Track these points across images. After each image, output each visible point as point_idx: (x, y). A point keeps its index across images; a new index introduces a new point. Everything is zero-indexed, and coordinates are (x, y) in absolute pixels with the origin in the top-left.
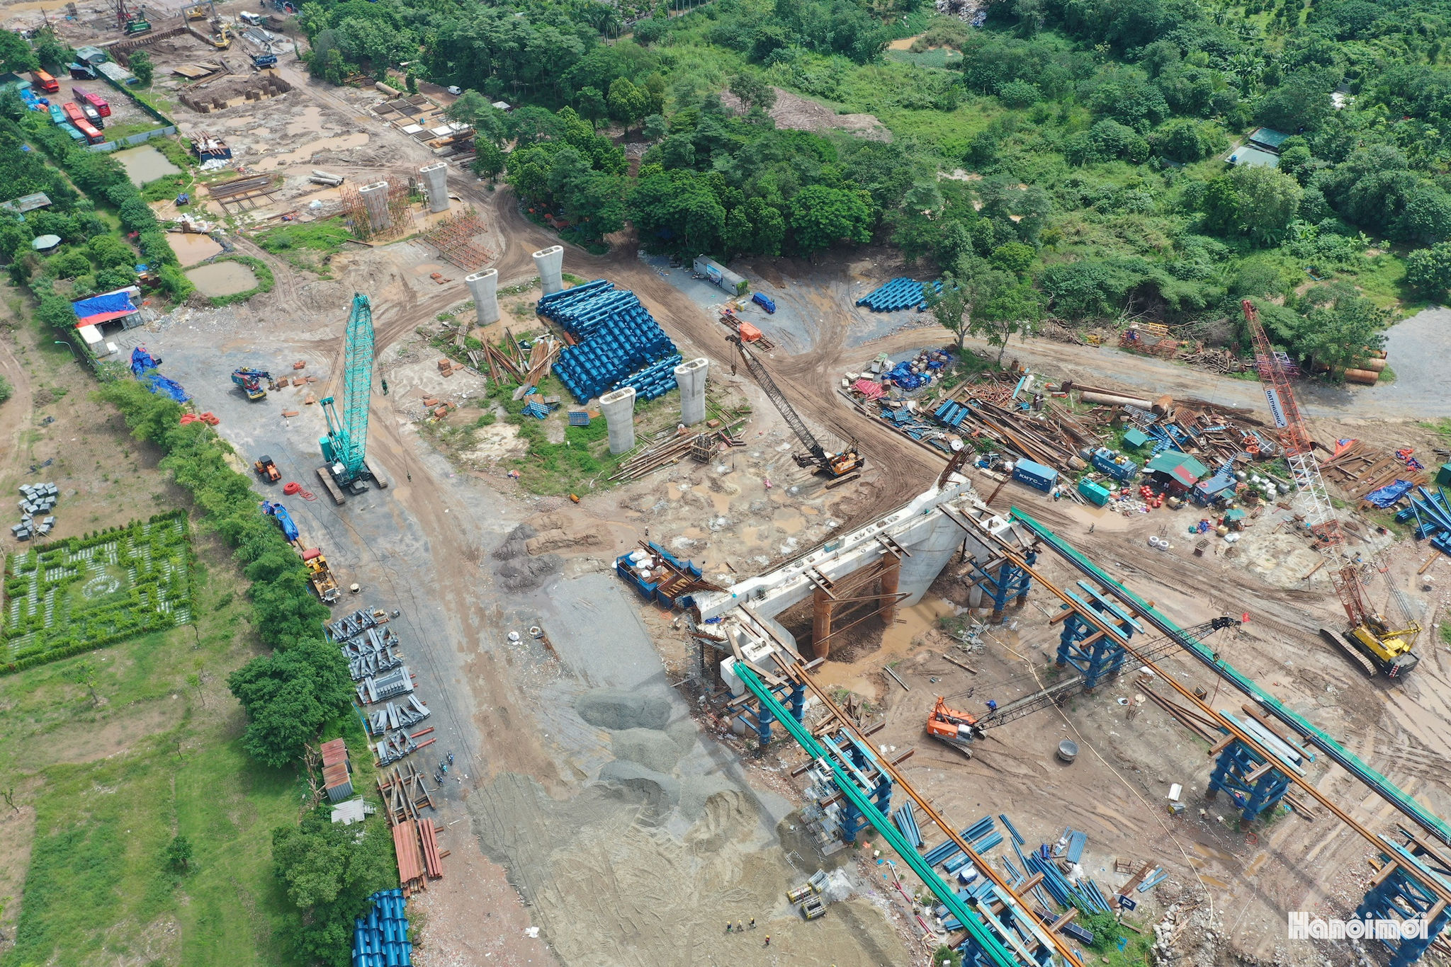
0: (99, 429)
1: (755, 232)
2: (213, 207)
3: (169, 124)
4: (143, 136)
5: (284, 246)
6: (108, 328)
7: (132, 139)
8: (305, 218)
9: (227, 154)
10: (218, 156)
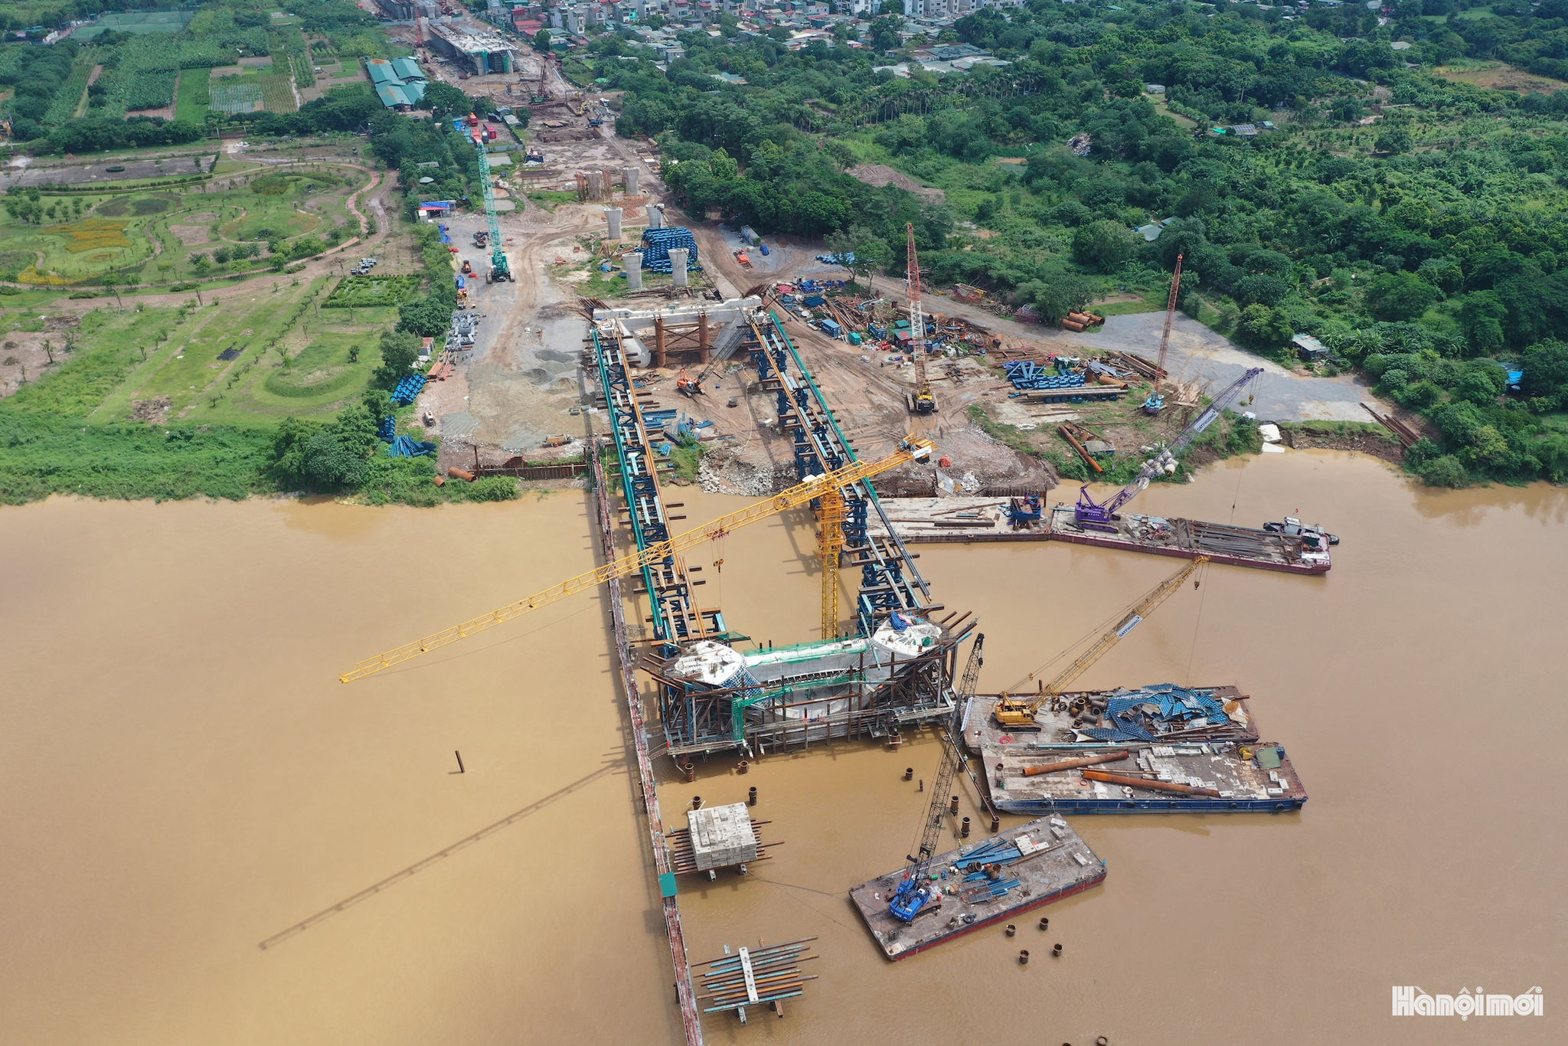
0: (407, 248)
1: (777, 213)
2: (519, 181)
3: (520, 143)
4: (505, 148)
5: (539, 198)
6: (433, 214)
7: (498, 148)
8: (561, 189)
9: (540, 159)
10: (535, 159)
